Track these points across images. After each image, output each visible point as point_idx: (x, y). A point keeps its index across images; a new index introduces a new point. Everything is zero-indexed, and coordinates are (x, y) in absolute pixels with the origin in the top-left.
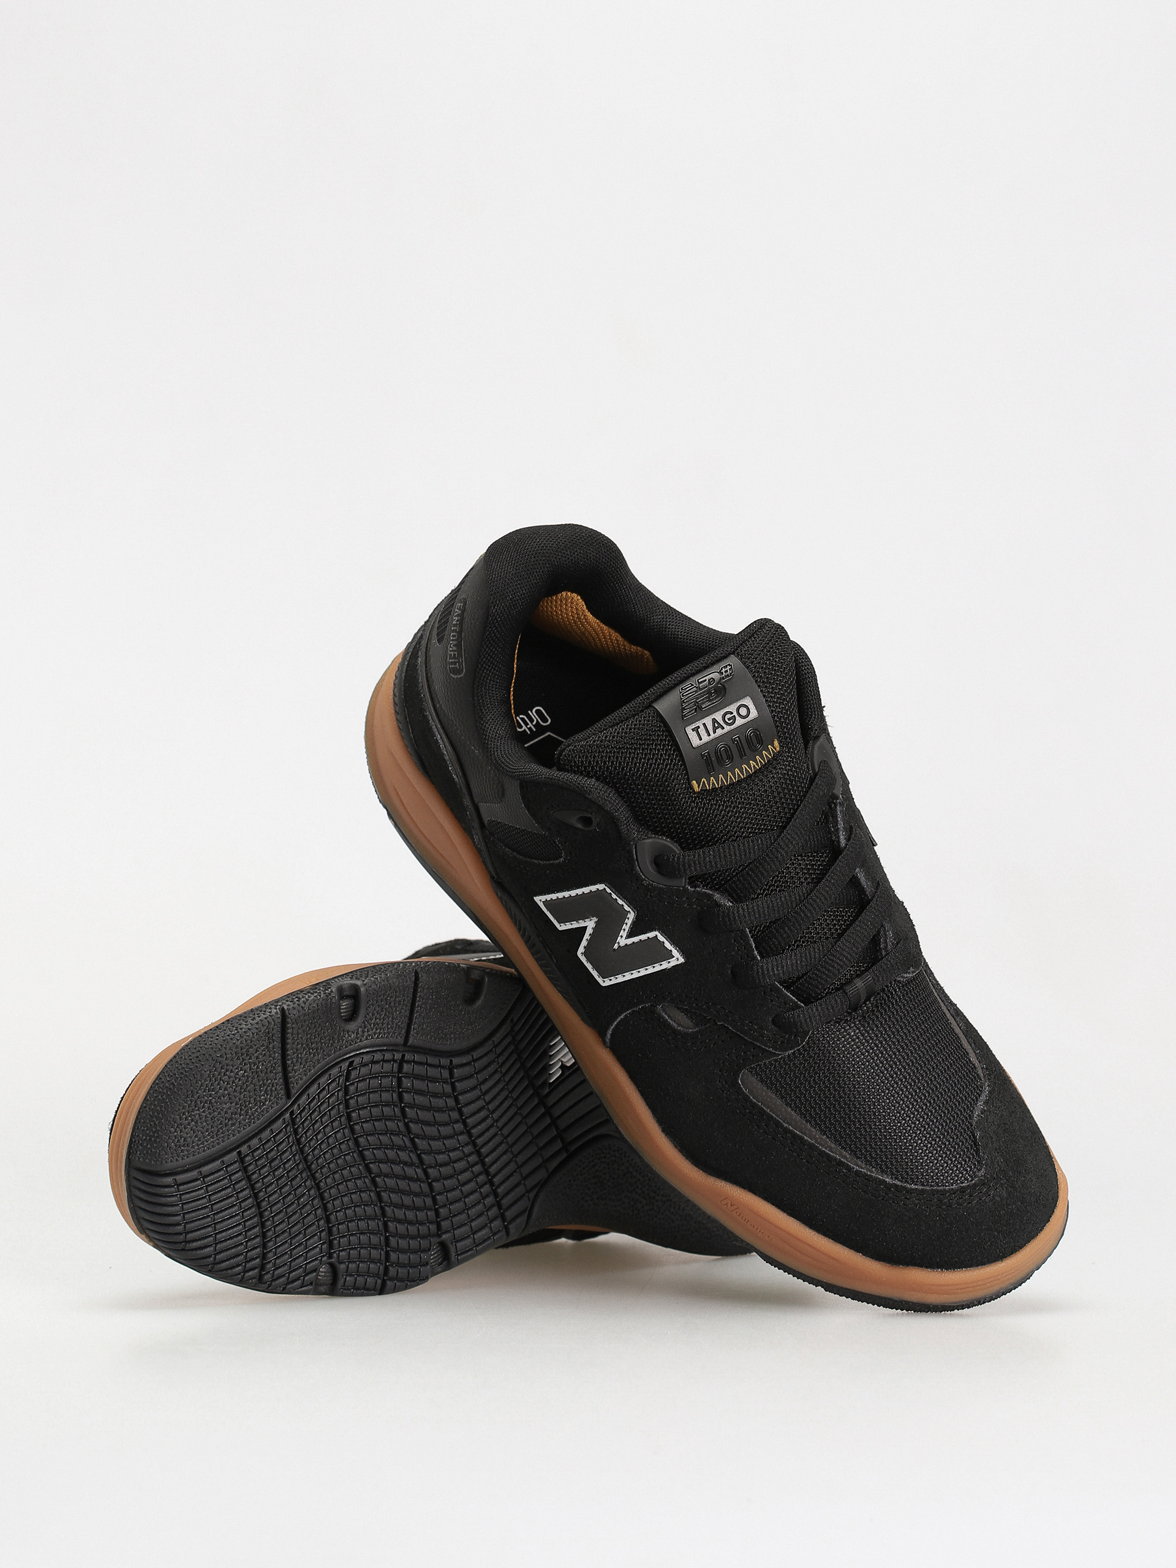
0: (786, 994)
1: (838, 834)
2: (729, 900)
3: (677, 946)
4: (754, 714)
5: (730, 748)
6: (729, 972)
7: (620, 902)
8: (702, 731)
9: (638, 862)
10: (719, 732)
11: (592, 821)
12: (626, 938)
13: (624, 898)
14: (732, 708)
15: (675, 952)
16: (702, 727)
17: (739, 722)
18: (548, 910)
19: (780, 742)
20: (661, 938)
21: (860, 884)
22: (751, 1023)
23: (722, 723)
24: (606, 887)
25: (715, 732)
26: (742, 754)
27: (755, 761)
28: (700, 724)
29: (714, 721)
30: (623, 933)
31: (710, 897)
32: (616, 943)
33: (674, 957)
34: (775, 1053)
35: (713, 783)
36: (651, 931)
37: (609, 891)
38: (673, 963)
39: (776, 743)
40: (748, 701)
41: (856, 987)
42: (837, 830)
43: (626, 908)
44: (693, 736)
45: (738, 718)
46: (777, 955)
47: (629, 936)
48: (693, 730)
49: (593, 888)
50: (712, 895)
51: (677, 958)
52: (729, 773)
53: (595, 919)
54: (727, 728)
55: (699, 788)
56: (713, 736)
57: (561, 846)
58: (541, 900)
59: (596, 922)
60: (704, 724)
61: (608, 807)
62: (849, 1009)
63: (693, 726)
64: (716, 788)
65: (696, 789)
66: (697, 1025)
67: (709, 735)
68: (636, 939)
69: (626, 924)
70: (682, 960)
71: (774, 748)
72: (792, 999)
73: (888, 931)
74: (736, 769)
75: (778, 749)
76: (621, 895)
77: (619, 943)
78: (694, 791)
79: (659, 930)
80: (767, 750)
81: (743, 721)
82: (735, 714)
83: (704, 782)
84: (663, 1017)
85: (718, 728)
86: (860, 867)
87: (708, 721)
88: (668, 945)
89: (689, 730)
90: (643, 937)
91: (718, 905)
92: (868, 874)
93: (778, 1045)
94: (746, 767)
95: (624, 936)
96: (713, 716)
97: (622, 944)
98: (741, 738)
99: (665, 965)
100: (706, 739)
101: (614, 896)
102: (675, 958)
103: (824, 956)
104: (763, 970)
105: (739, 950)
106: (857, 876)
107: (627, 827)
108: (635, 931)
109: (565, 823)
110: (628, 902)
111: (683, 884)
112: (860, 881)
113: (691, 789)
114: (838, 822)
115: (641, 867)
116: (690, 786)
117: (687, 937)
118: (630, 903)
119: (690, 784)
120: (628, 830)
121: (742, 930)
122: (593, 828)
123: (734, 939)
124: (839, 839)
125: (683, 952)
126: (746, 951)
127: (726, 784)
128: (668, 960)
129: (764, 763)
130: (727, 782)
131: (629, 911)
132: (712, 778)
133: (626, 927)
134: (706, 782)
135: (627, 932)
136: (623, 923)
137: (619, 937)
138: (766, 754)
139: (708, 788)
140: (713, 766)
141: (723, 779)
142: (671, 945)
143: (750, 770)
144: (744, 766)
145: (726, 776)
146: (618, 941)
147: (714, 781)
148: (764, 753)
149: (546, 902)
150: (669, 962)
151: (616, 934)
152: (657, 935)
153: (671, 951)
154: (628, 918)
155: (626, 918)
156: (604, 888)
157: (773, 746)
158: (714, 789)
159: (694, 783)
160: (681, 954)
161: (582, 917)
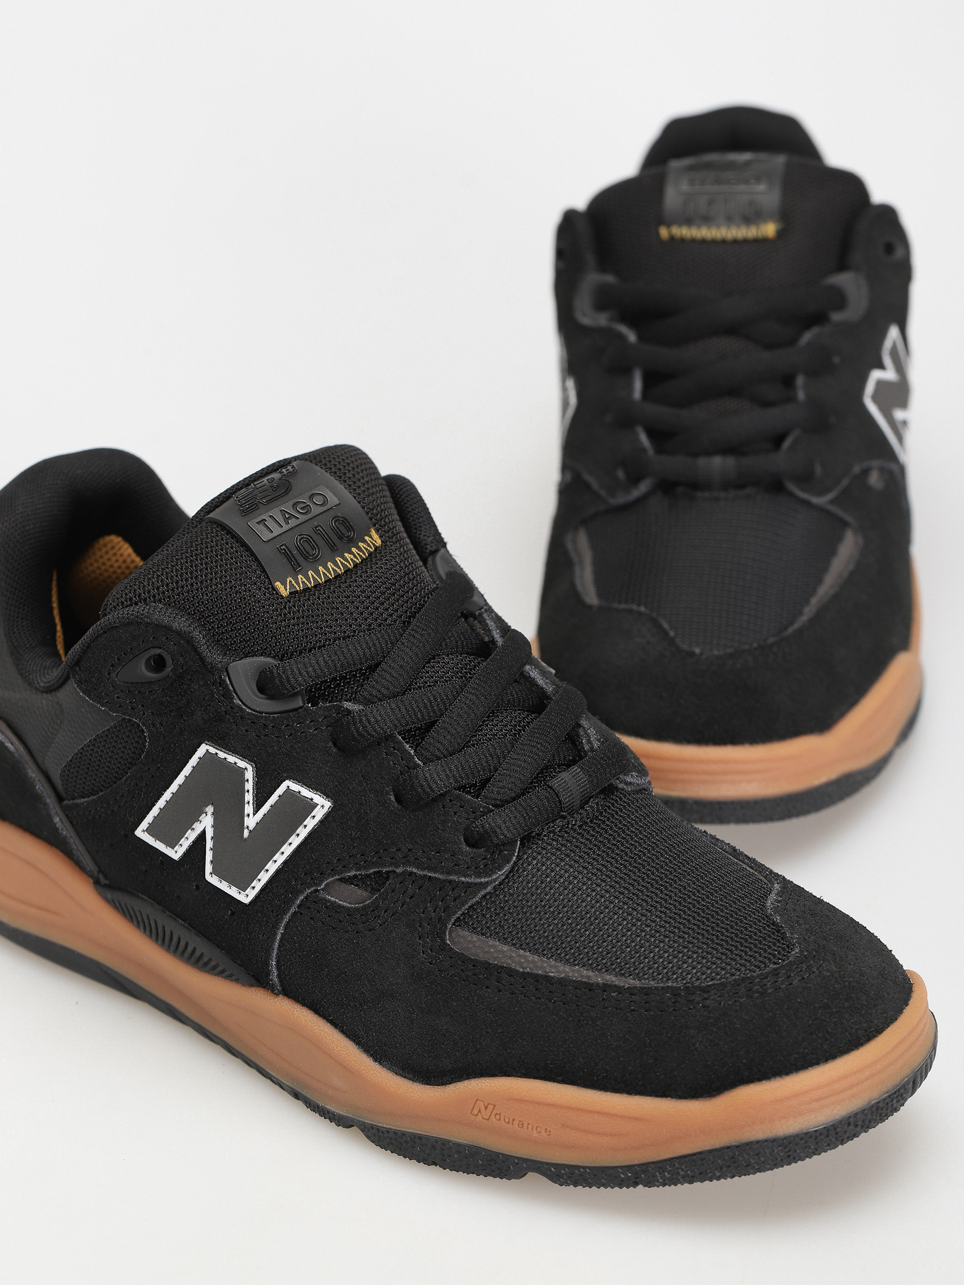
3: (317, 791)
4: (333, 501)
5: (312, 539)
6: (392, 798)
8: (270, 523)
9: (236, 694)
10: (293, 522)
11: (165, 660)
12: (254, 814)
13: (234, 752)
15: (318, 799)
16: (269, 519)
17: (315, 510)
18: (156, 838)
19: (380, 534)
20: (295, 788)
22: (439, 853)
23: (293, 513)
24: (208, 747)
25: (287, 523)
26: (331, 545)
27: (351, 553)
28: (265, 516)
29: (284, 512)
31: (339, 709)
32: (244, 829)
33: (317, 805)
34: (481, 883)
35: (303, 582)
36: (279, 784)
37: (212, 750)
38: (319, 814)
39: (373, 533)
41: (562, 779)
42: (491, 633)
43: (241, 764)
44: (260, 530)
45: (313, 507)
47: (256, 808)
48: (259, 523)
49: (196, 760)
50: (341, 705)
51: (322, 805)
52: (321, 568)
53: (210, 809)
54: (302, 518)
55: (286, 590)
56: (286, 527)
58: (143, 831)
59: (212, 813)
60: (272, 517)
62: (562, 812)
63: (258, 519)
64: (308, 588)
65: (284, 592)
66: (374, 891)
67: (281, 526)
68: (265, 808)
69: (248, 791)
70: (328, 804)
71: (374, 539)
72: (481, 805)
74: (329, 563)
75: (380, 540)
76: (230, 748)
77: (247, 827)
78: (281, 596)
79: (289, 778)
81: (320, 510)
82: (309, 503)
83: (290, 581)
84: (329, 901)
85: (289, 518)
87: (275, 513)
88: (306, 792)
89: (252, 524)
90: (274, 799)
91: (349, 712)
93: (481, 869)
94: (342, 560)
95: (251, 815)
96: (282, 507)
97: (251, 826)
98: (324, 528)
99: (311, 823)
100: (277, 531)
101: (222, 755)
102: (319, 807)
105: (395, 764)
106: (529, 674)
107: (208, 648)
108: (260, 797)
109: (133, 683)
110: (241, 756)
111: (301, 704)
112: (534, 679)
113: (277, 593)
114: (487, 624)
115: (241, 697)
116: (275, 591)
117: (326, 773)
118: (244, 757)
119: (274, 589)
120: (210, 651)
121: (392, 736)
122: (168, 670)
123: (385, 752)
124: (494, 639)
125: (327, 794)
126: (402, 760)
127: (320, 581)
128: (313, 814)
129: (364, 557)
130: (321, 580)
131: (246, 769)
132: (300, 577)
133: (249, 797)
134: (293, 582)
135: (253, 803)
136: (242, 792)
137: (246, 818)
138: (365, 546)
139: (298, 589)
140: (296, 561)
141: (315, 576)
142: (310, 791)
143: (348, 564)
144: (338, 559)
145: (317, 572)
146: (245, 825)
147: (304, 579)
148: (361, 544)
149: (148, 830)
150: (314, 817)
151: (241, 816)
152: (288, 787)
153: (312, 799)
154: (248, 780)
155: (243, 781)
156: (207, 750)
157: (371, 537)
158: (306, 589)
159: (278, 584)
160: (325, 797)
161: (195, 817)
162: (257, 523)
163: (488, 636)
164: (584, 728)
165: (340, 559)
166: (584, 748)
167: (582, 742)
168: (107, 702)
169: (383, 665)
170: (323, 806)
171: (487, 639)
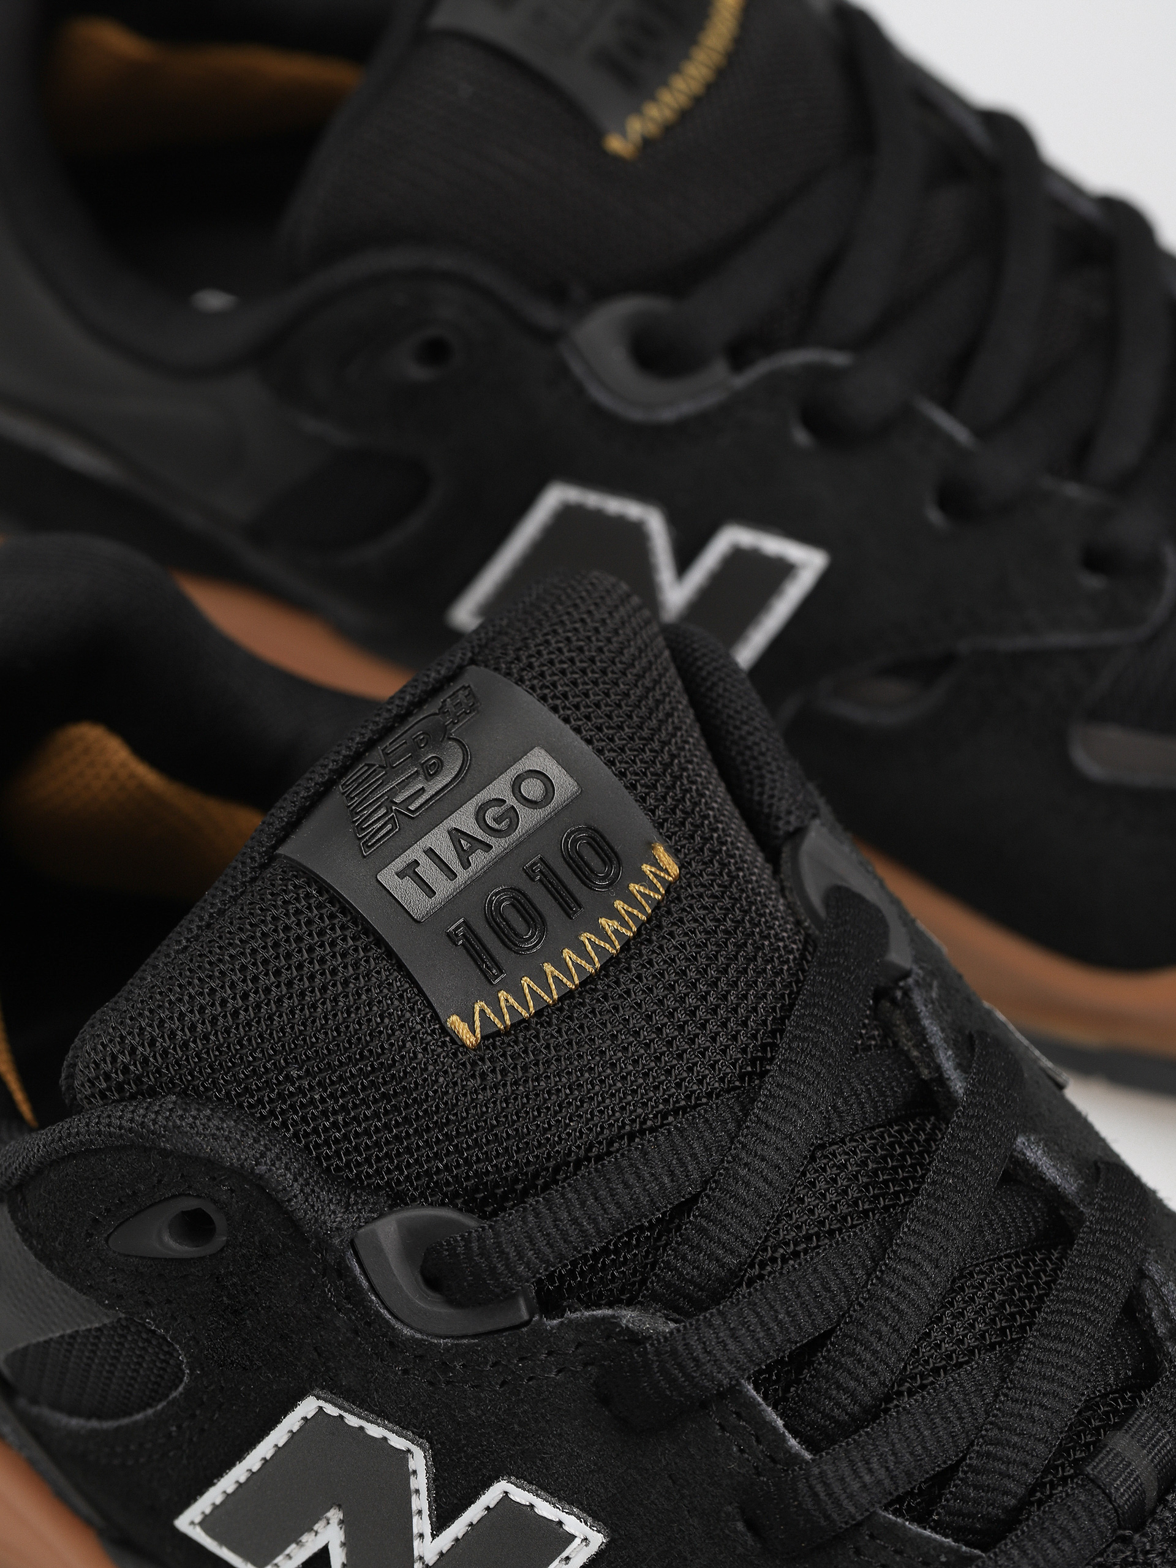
0: (920, 1535)
1: (933, 1060)
2: (667, 1317)
3: (571, 1503)
4: (565, 785)
5: (524, 895)
6: (740, 1526)
7: (375, 1431)
8: (428, 870)
9: (377, 1295)
10: (478, 860)
11: (211, 1221)
12: (434, 1536)
13: (380, 1414)
14: (500, 788)
15: (572, 1524)
16: (424, 860)
17: (528, 818)
18: (222, 1541)
19: (674, 852)
20: (521, 1496)
21: (1041, 1178)
23: (479, 834)
24: (321, 1403)
25: (466, 865)
26: (568, 905)
27: (614, 915)
28: (415, 853)
29: (456, 834)
30: (422, 1524)
31: (610, 1324)
33: (573, 1537)
35: (511, 1008)
36: (486, 1485)
37: (332, 1410)
38: (580, 1555)
39: (661, 853)
40: (539, 759)
42: (929, 1051)
43: (398, 1442)
44: (404, 890)
45: (523, 811)
46: (856, 1431)
47: (439, 1525)
48: (401, 874)
49: (292, 1422)
50: (613, 1316)
51: (583, 1540)
52: (548, 968)
53: (335, 1515)
54: (499, 845)
55: (473, 1031)
56: (463, 876)
57: (167, 1330)
58: (192, 1523)
59: (341, 1522)
60: (430, 852)
61: (231, 1157)
62: (1120, 1527)
63: (399, 863)
64: (523, 1021)
65: (469, 1038)
67: (452, 875)
68: (458, 1528)
69: (417, 1491)
70: (597, 1539)
71: (661, 869)
72: (941, 1544)
73: (1163, 1284)
74: (566, 950)
75: (674, 870)
76: (372, 1412)
77: (421, 1558)
78: (464, 1045)
79: (504, 1475)
80: (642, 878)
81: (539, 815)
82: (511, 801)
83: (482, 1011)
85: (472, 850)
86: (1024, 1130)
87: (438, 839)
88: (546, 1509)
89: (388, 877)
90: (474, 1513)
91: (635, 1338)
92: (1054, 1146)
94: (593, 938)
96: (452, 822)
97: (431, 1558)
98: (551, 862)
100: (444, 888)
101: (352, 1421)
102: (577, 1541)
103: (997, 1396)
104: (826, 1485)
105: (742, 1451)
106: (1024, 1154)
107: (307, 1200)
108: (445, 1503)
109: (145, 1258)
110: (398, 1423)
111: (526, 1317)
112: (1036, 1167)
113: (453, 1041)
114: (924, 1028)
115: (388, 1304)
116: (448, 1034)
117: (588, 1467)
118: (402, 1425)
119: (444, 1031)
120: (313, 1206)
121: (734, 1391)
122: (220, 1240)
123: (719, 1424)
124: (941, 1075)
125: (593, 1513)
126: (758, 1441)
127: (548, 1000)
128: (564, 1555)
129: (644, 918)
130: (550, 994)
131: (409, 1451)
132: (502, 995)
133: (420, 1502)
134: (488, 1011)
135: (430, 1516)
136: (406, 1494)
137: (416, 1543)
138: (642, 889)
139: (500, 1026)
140: (493, 959)
141: (535, 987)
142: (555, 1507)
143: (607, 946)
144: (585, 937)
145: (540, 978)
146: (416, 1554)
147: (511, 1000)
148: (634, 887)
149: (206, 1523)
150: (568, 1559)
151: (406, 1537)
152: (506, 1493)
153: (560, 1523)
154: (415, 1472)
155: (407, 1474)
156: (321, 1408)
157: (655, 863)
158: (520, 1024)
159: (455, 1022)
160: (590, 1520)
161: (307, 1524)
162: (397, 874)
163: (928, 1066)
164: (1152, 1279)
165: (589, 935)
166: (1156, 1331)
167: (1149, 1316)
168: (91, 1286)
169: (704, 1203)
170: (586, 1539)
171: (925, 1074)
